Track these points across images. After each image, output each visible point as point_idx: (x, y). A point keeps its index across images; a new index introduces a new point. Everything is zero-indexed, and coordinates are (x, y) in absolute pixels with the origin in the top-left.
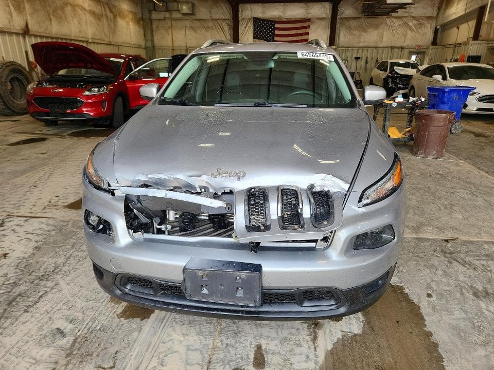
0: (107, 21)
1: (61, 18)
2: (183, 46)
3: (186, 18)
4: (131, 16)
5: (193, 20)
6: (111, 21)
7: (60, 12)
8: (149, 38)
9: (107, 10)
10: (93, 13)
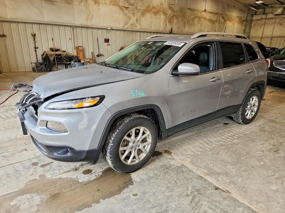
0: (219, 24)
1: (191, 24)
2: (270, 36)
3: (277, 17)
4: (237, 20)
5: (282, 18)
6: (222, 23)
7: (191, 22)
8: (247, 31)
9: (221, 18)
10: (210, 20)
